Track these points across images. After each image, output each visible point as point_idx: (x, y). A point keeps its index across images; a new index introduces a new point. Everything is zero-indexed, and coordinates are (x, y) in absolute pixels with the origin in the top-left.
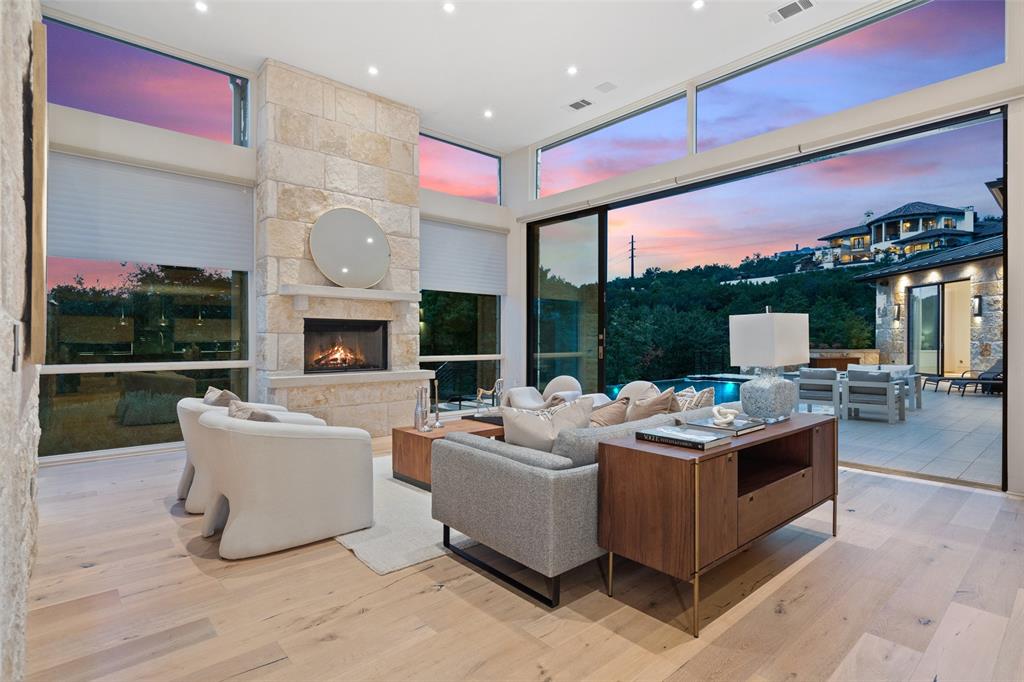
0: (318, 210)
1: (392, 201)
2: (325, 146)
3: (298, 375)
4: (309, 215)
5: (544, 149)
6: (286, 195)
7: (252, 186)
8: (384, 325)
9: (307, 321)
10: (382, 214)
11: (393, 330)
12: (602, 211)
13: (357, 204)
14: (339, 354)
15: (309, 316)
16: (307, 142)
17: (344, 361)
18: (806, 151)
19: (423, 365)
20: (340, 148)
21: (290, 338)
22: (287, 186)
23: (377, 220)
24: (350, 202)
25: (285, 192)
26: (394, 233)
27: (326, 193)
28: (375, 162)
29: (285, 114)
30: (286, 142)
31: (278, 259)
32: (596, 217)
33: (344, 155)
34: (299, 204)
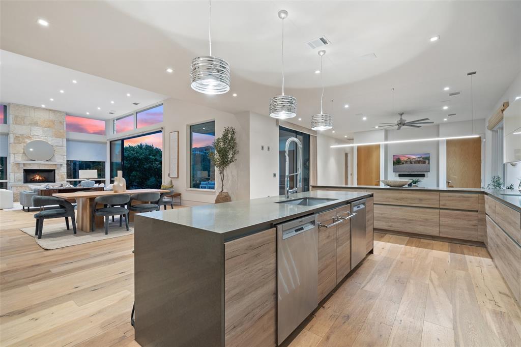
0: (28, 141)
1: (56, 137)
2: (31, 124)
3: (22, 183)
4: (25, 142)
6: (17, 138)
7: (7, 135)
8: (54, 171)
9: (24, 170)
10: (51, 141)
11: (56, 172)
12: (123, 141)
13: (42, 139)
14: (38, 178)
15: (25, 168)
16: (24, 123)
17: (39, 180)
18: (145, 133)
19: (67, 181)
20: (36, 124)
21: (18, 174)
22: (17, 135)
23: (50, 143)
24: (40, 138)
25: (16, 137)
26: (56, 146)
27: (31, 136)
28: (49, 127)
29: (16, 117)
30: (16, 124)
31: (14, 154)
32: (120, 142)
33: (37, 126)
34: (21, 140)
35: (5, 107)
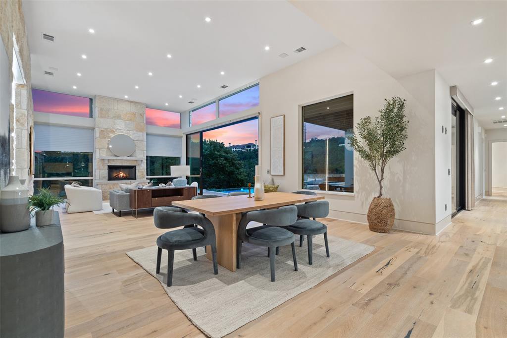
0: (112, 135)
1: (137, 131)
2: (114, 117)
3: (106, 181)
4: (109, 137)
5: (193, 111)
6: (102, 132)
7: (93, 129)
8: (135, 167)
9: (108, 166)
10: (133, 135)
11: (137, 168)
12: (201, 133)
13: (124, 133)
14: (122, 174)
15: (109, 165)
16: (109, 116)
17: (123, 176)
18: (232, 122)
19: (147, 178)
20: (119, 117)
21: (103, 171)
22: (102, 129)
23: (131, 137)
24: (122, 132)
25: (102, 131)
26: (137, 140)
27: (114, 130)
28: (131, 120)
29: (101, 109)
30: (101, 117)
31: (99, 149)
32: (199, 134)
33: (120, 119)
34: (106, 134)
35: (91, 100)
